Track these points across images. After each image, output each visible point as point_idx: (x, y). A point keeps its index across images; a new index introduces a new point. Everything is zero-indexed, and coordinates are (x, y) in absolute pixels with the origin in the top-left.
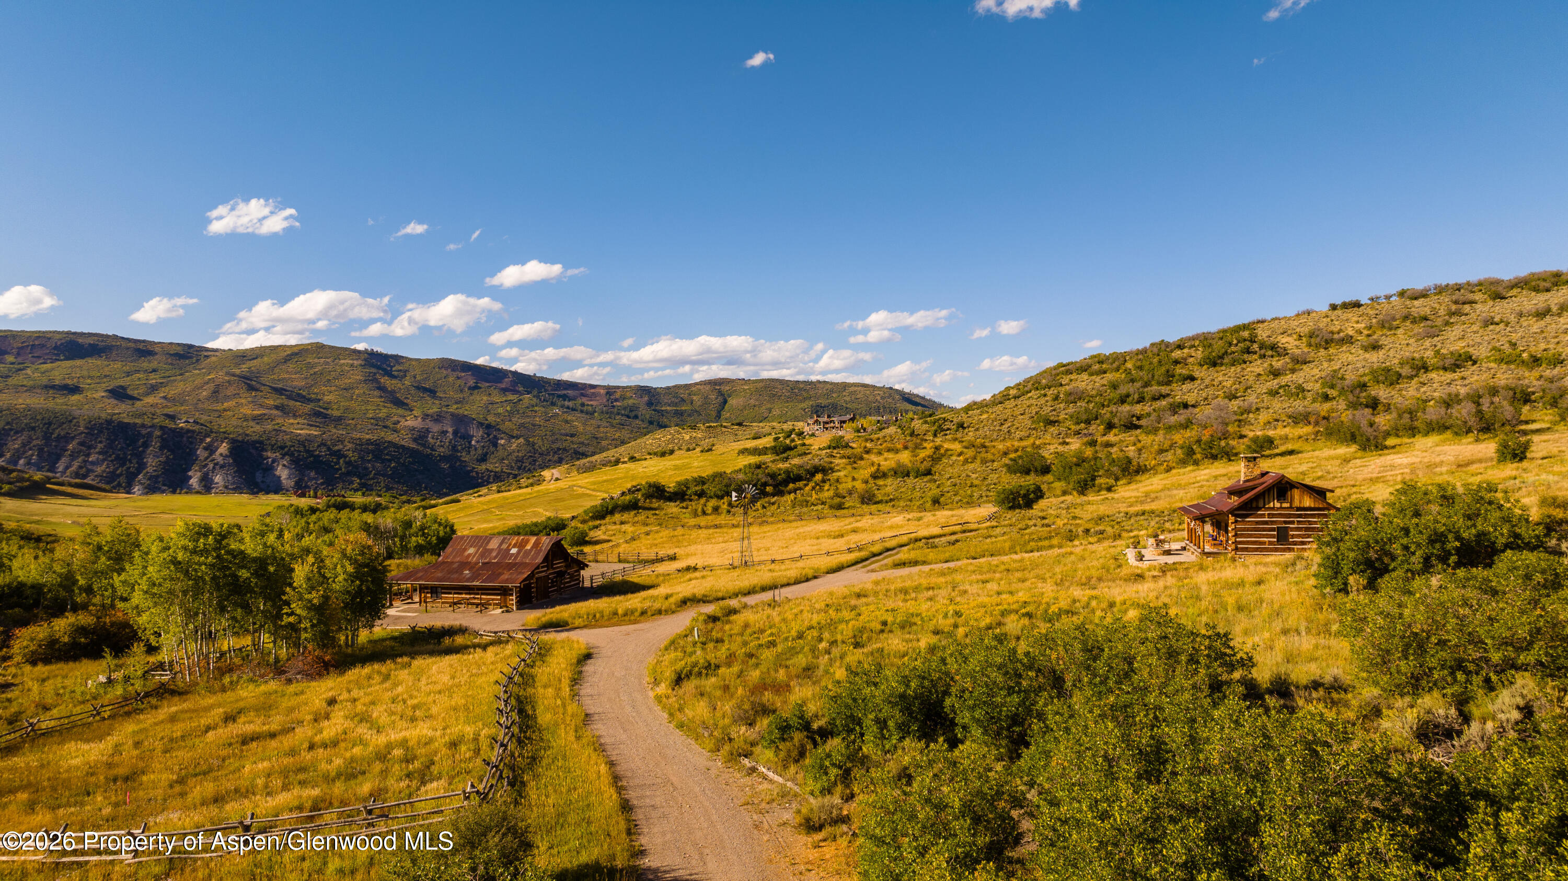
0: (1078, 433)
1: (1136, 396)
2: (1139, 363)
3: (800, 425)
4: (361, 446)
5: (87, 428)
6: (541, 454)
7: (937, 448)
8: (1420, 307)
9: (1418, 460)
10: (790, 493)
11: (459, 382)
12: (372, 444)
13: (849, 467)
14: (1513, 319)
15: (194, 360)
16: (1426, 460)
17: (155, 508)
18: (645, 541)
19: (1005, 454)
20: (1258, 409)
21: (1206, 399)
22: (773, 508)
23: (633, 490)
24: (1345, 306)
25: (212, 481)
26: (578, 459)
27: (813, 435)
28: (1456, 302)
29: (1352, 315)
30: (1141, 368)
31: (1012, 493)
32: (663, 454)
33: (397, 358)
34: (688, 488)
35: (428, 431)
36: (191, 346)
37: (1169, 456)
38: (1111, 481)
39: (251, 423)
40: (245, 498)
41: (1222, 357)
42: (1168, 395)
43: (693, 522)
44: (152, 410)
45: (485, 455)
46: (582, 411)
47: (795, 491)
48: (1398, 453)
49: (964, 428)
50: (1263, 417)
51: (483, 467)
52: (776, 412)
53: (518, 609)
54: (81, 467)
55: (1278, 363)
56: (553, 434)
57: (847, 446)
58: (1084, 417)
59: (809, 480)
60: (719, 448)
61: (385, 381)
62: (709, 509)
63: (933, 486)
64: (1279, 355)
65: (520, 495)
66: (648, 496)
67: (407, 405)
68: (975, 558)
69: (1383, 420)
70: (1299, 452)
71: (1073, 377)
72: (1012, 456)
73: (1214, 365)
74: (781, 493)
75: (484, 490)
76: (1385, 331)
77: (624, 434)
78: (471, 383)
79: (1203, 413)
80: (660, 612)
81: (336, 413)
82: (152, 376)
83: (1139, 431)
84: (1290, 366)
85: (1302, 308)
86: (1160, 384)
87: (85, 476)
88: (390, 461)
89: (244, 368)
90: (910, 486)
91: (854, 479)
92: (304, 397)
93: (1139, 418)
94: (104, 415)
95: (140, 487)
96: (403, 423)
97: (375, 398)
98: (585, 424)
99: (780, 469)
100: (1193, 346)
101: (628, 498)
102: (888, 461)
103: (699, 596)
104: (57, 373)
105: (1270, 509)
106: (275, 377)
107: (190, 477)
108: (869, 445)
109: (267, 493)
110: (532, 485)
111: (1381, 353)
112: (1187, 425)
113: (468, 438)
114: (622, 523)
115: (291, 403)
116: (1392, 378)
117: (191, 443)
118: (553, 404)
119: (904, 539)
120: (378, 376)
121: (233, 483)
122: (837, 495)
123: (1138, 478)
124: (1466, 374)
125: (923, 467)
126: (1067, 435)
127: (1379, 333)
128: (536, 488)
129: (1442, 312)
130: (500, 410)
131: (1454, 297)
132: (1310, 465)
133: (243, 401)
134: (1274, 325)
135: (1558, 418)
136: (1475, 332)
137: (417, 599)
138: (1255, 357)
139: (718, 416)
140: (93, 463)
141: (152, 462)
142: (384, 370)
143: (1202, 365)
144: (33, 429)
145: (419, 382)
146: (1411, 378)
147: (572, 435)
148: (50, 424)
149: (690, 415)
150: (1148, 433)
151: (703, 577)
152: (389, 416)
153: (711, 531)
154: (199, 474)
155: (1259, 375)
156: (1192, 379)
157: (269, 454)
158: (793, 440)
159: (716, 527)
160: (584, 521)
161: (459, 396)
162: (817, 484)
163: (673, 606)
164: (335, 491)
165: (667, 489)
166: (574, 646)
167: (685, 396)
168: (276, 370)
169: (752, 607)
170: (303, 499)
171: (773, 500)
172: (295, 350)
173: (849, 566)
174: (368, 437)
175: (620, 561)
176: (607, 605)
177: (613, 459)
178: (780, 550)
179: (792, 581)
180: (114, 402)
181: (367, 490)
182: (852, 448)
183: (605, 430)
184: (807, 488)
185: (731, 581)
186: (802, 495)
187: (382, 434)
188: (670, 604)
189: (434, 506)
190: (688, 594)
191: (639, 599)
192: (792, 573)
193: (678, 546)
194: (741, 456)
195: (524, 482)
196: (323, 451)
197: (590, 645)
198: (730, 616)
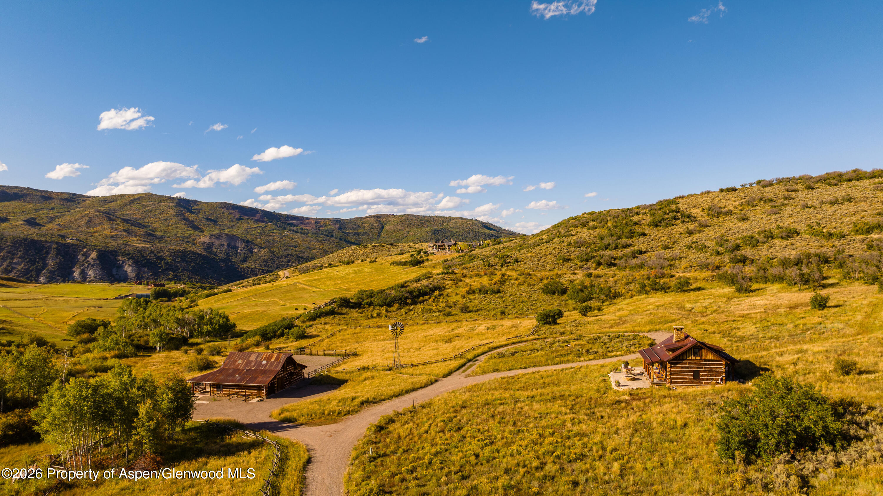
0: (581, 267)
1: (614, 246)
2: (615, 224)
3: (425, 246)
4: (174, 254)
5: (12, 243)
6: (278, 258)
7: (503, 275)
8: (768, 193)
9: (768, 302)
10: (420, 303)
11: (230, 216)
12: (180, 252)
13: (454, 286)
14: (818, 205)
15: (76, 202)
16: (773, 303)
17: (53, 293)
18: (339, 337)
19: (541, 280)
20: (680, 258)
21: (652, 248)
22: (411, 313)
23: (332, 302)
24: (728, 190)
25: (87, 274)
26: (300, 263)
27: (433, 253)
28: (788, 190)
29: (731, 196)
30: (616, 227)
31: (546, 315)
32: (348, 263)
33: (195, 202)
34: (363, 300)
35: (212, 244)
36: (74, 195)
37: (632, 286)
38: (600, 304)
39: (110, 240)
40: (106, 285)
41: (660, 222)
42: (631, 245)
43: (365, 323)
44: (51, 232)
45: (246, 258)
46: (301, 233)
47: (423, 301)
48: (757, 296)
49: (518, 262)
50: (684, 263)
51: (245, 265)
52: (412, 233)
53: (267, 398)
54: (8, 266)
55: (692, 226)
56: (285, 246)
57: (453, 273)
58: (585, 258)
59: (431, 294)
60: (380, 260)
61: (188, 215)
62: (375, 315)
63: (501, 301)
64: (692, 221)
65: (266, 288)
66: (340, 306)
67: (201, 229)
68: (526, 368)
69: (749, 270)
70: (703, 289)
71: (578, 229)
72: (545, 281)
73: (656, 226)
74: (415, 303)
75: (245, 282)
76: (749, 207)
77: (326, 246)
78: (238, 216)
79: (652, 257)
80: (348, 413)
81: (159, 234)
82: (51, 212)
83: (615, 268)
84: (698, 229)
85: (704, 190)
86: (626, 237)
87: (10, 273)
88: (190, 262)
89: (106, 207)
90: (488, 301)
91: (457, 294)
92: (141, 224)
93: (615, 259)
94: (22, 236)
95: (44, 277)
96: (198, 240)
97: (182, 225)
98: (303, 240)
99: (415, 288)
100: (645, 213)
101: (329, 307)
102: (476, 283)
103: (371, 399)
105: (690, 360)
106: (124, 212)
107: (74, 272)
108: (465, 271)
109: (119, 283)
110: (273, 281)
111: (748, 223)
112: (641, 266)
113: (236, 248)
114: (325, 324)
115: (134, 228)
116: (753, 241)
117: (75, 252)
118: (285, 229)
119: (486, 348)
120: (184, 212)
121: (99, 275)
122: (447, 306)
123: (615, 301)
124: (794, 241)
125: (495, 288)
126: (575, 269)
127: (746, 208)
128: (275, 283)
129: (780, 196)
130: (254, 232)
131: (787, 187)
132: (710, 301)
133: (105, 227)
134: (689, 200)
135: (842, 277)
136: (798, 213)
137: (208, 389)
138: (679, 222)
139: (379, 235)
140: (15, 264)
141: (51, 263)
142: (187, 209)
143: (649, 226)
145: (208, 216)
146: (764, 243)
147: (296, 247)
149: (363, 235)
150: (620, 269)
151: (373, 377)
152: (190, 236)
153: (376, 330)
154: (79, 270)
155: (681, 233)
156: (644, 235)
157: (120, 258)
158: (422, 257)
159: (379, 327)
160: (304, 322)
161: (231, 224)
162: (436, 297)
163: (356, 407)
164: (158, 282)
165: (351, 300)
166: (301, 449)
167: (360, 224)
168: (125, 209)
169: (401, 414)
170: (140, 286)
171: (411, 307)
172: (136, 197)
173: (455, 371)
174: (178, 248)
175: (325, 355)
176: (318, 407)
177: (319, 265)
178: (416, 353)
179: (423, 385)
180: (28, 227)
181: (177, 279)
182: (456, 274)
183: (315, 243)
184: (430, 300)
185: (389, 385)
186: (428, 305)
187: (186, 246)
188: (354, 406)
189: (216, 294)
190: (365, 399)
191: (337, 401)
192: (423, 379)
193: (358, 342)
194: (392, 266)
195: (268, 278)
196: (152, 257)
197: (310, 447)
198: (389, 426)
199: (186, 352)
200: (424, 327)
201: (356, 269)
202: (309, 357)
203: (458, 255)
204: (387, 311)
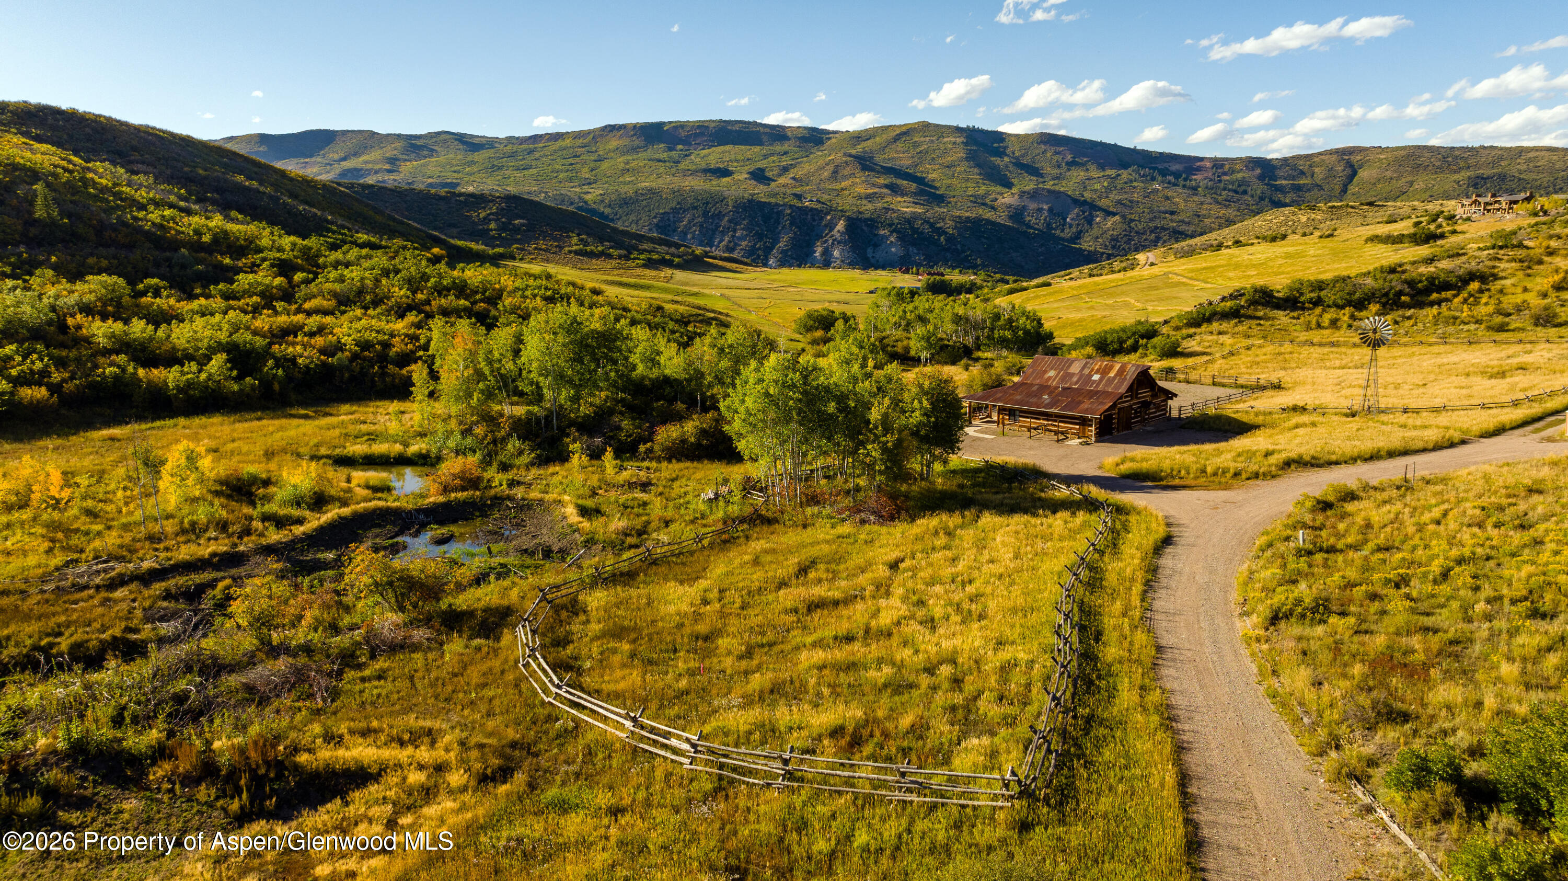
3: (1450, 205)
4: (960, 223)
5: (734, 207)
6: (1137, 234)
10: (1432, 304)
11: (1057, 157)
12: (970, 221)
13: (1520, 273)
15: (818, 142)
17: (784, 281)
18: (1245, 358)
22: (1408, 323)
23: (1236, 295)
25: (831, 256)
26: (1177, 241)
27: (1468, 219)
32: (1274, 239)
33: (997, 135)
34: (1302, 294)
35: (1024, 208)
39: (864, 202)
40: (856, 273)
43: (1303, 336)
44: (784, 190)
45: (1080, 233)
46: (1184, 187)
47: (1439, 303)
51: (1077, 246)
52: (1419, 185)
53: (1097, 441)
54: (730, 242)
56: (1152, 212)
57: (1520, 245)
59: (1460, 290)
60: (1343, 234)
61: (986, 158)
62: (1326, 323)
65: (1112, 281)
66: (1253, 303)
67: (1006, 181)
74: (1421, 305)
75: (1075, 272)
77: (1231, 213)
78: (1069, 157)
80: (1256, 476)
81: (939, 191)
82: (784, 158)
87: (731, 250)
88: (985, 237)
89: (859, 148)
91: (1525, 290)
92: (911, 175)
94: (746, 196)
95: (774, 259)
96: (1001, 201)
97: (975, 175)
98: (1186, 201)
99: (1421, 275)
101: (1229, 304)
103: (1307, 458)
104: (711, 157)
106: (886, 156)
107: (815, 252)
108: (1554, 244)
109: (876, 269)
110: (1125, 269)
113: (1063, 215)
114: (1220, 333)
115: (899, 182)
117: (815, 220)
118: (1153, 179)
120: (979, 153)
121: (849, 258)
122: (1500, 312)
128: (1130, 274)
130: (1097, 186)
133: (858, 180)
139: (1344, 191)
140: (739, 238)
141: (784, 238)
142: (985, 146)
144: (696, 208)
145: (1018, 158)
147: (1172, 213)
148: (707, 203)
149: (1309, 191)
151: (1314, 424)
152: (987, 194)
153: (1326, 350)
154: (821, 248)
157: (880, 231)
158: (1440, 226)
159: (1333, 344)
160: (1177, 328)
161: (1056, 172)
162: (1471, 295)
163: (1273, 469)
164: (935, 270)
165: (1276, 294)
166: (1153, 519)
167: (1306, 169)
168: (887, 150)
169: (1375, 488)
170: (907, 276)
171: (1409, 313)
172: (904, 129)
173: (1513, 428)
174: (967, 214)
175: (1214, 384)
176: (1194, 459)
177: (1215, 243)
178: (1416, 392)
179: (1431, 446)
180: (753, 182)
181: (964, 264)
182: (1527, 248)
183: (1209, 207)
184: (1456, 300)
185: (1349, 438)
186: (1450, 309)
187: (981, 211)
188: (1270, 466)
189: (1025, 289)
190: (1293, 455)
191: (1233, 454)
192: (1432, 435)
193: (1285, 369)
194: (1369, 244)
195: (1117, 265)
196: (927, 229)
197: (1172, 520)
198: (1346, 505)
199: (967, 368)
200: (1435, 349)
201: (1290, 249)
202: (1183, 386)
203: (1533, 220)
204: (1352, 317)
